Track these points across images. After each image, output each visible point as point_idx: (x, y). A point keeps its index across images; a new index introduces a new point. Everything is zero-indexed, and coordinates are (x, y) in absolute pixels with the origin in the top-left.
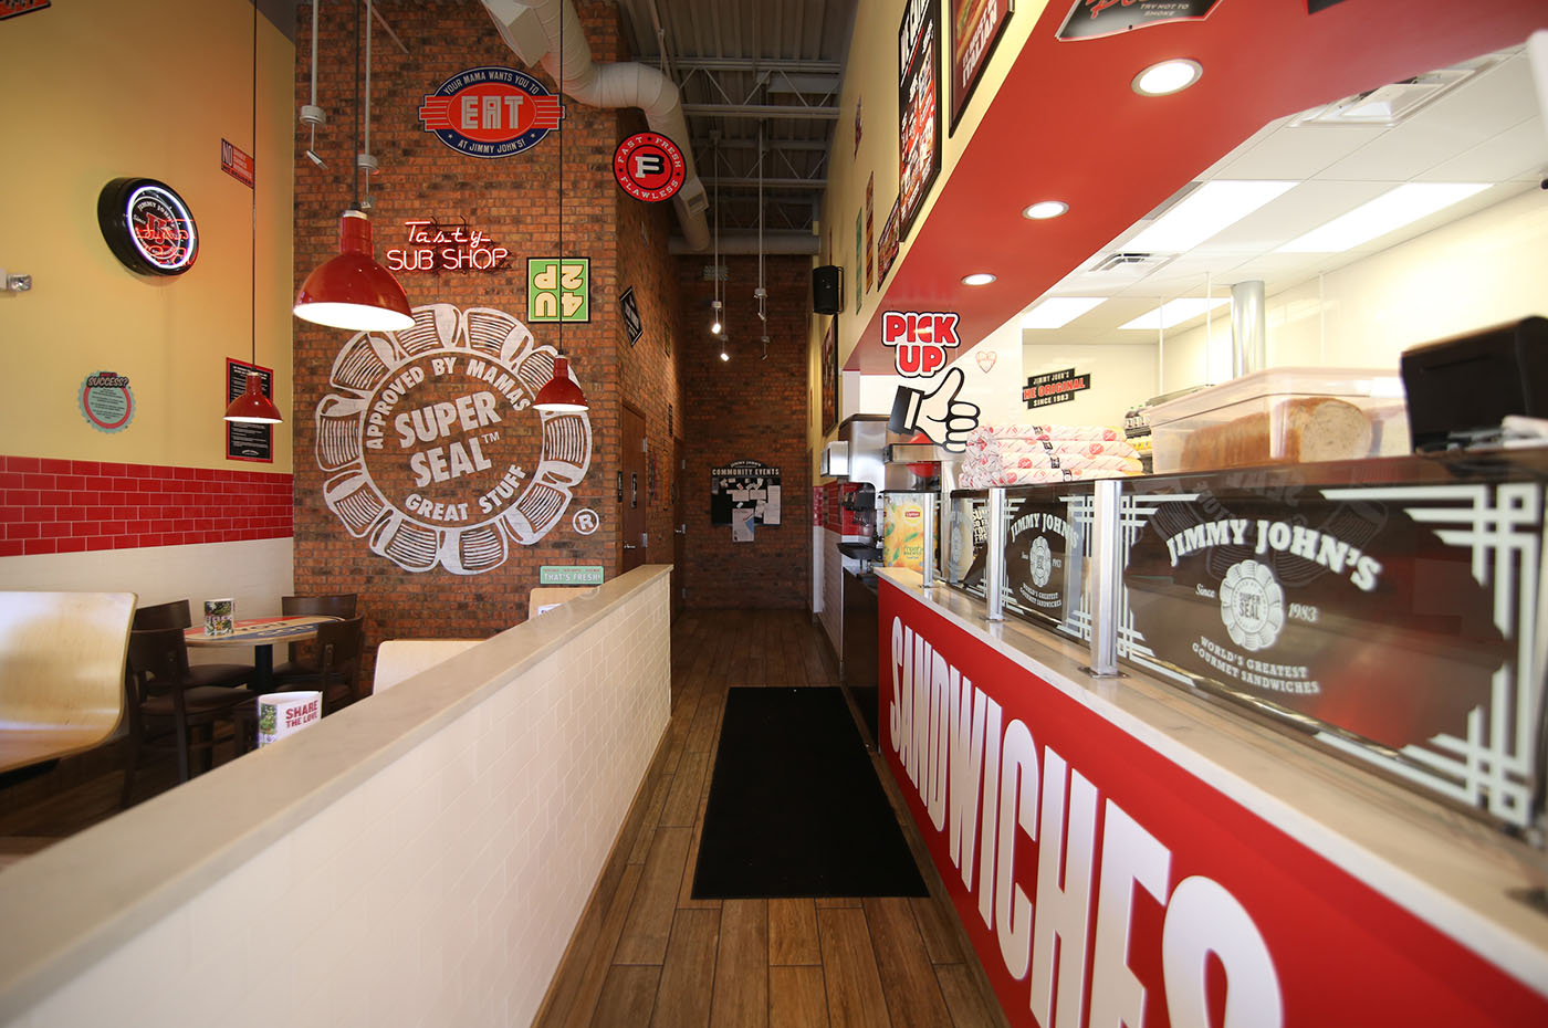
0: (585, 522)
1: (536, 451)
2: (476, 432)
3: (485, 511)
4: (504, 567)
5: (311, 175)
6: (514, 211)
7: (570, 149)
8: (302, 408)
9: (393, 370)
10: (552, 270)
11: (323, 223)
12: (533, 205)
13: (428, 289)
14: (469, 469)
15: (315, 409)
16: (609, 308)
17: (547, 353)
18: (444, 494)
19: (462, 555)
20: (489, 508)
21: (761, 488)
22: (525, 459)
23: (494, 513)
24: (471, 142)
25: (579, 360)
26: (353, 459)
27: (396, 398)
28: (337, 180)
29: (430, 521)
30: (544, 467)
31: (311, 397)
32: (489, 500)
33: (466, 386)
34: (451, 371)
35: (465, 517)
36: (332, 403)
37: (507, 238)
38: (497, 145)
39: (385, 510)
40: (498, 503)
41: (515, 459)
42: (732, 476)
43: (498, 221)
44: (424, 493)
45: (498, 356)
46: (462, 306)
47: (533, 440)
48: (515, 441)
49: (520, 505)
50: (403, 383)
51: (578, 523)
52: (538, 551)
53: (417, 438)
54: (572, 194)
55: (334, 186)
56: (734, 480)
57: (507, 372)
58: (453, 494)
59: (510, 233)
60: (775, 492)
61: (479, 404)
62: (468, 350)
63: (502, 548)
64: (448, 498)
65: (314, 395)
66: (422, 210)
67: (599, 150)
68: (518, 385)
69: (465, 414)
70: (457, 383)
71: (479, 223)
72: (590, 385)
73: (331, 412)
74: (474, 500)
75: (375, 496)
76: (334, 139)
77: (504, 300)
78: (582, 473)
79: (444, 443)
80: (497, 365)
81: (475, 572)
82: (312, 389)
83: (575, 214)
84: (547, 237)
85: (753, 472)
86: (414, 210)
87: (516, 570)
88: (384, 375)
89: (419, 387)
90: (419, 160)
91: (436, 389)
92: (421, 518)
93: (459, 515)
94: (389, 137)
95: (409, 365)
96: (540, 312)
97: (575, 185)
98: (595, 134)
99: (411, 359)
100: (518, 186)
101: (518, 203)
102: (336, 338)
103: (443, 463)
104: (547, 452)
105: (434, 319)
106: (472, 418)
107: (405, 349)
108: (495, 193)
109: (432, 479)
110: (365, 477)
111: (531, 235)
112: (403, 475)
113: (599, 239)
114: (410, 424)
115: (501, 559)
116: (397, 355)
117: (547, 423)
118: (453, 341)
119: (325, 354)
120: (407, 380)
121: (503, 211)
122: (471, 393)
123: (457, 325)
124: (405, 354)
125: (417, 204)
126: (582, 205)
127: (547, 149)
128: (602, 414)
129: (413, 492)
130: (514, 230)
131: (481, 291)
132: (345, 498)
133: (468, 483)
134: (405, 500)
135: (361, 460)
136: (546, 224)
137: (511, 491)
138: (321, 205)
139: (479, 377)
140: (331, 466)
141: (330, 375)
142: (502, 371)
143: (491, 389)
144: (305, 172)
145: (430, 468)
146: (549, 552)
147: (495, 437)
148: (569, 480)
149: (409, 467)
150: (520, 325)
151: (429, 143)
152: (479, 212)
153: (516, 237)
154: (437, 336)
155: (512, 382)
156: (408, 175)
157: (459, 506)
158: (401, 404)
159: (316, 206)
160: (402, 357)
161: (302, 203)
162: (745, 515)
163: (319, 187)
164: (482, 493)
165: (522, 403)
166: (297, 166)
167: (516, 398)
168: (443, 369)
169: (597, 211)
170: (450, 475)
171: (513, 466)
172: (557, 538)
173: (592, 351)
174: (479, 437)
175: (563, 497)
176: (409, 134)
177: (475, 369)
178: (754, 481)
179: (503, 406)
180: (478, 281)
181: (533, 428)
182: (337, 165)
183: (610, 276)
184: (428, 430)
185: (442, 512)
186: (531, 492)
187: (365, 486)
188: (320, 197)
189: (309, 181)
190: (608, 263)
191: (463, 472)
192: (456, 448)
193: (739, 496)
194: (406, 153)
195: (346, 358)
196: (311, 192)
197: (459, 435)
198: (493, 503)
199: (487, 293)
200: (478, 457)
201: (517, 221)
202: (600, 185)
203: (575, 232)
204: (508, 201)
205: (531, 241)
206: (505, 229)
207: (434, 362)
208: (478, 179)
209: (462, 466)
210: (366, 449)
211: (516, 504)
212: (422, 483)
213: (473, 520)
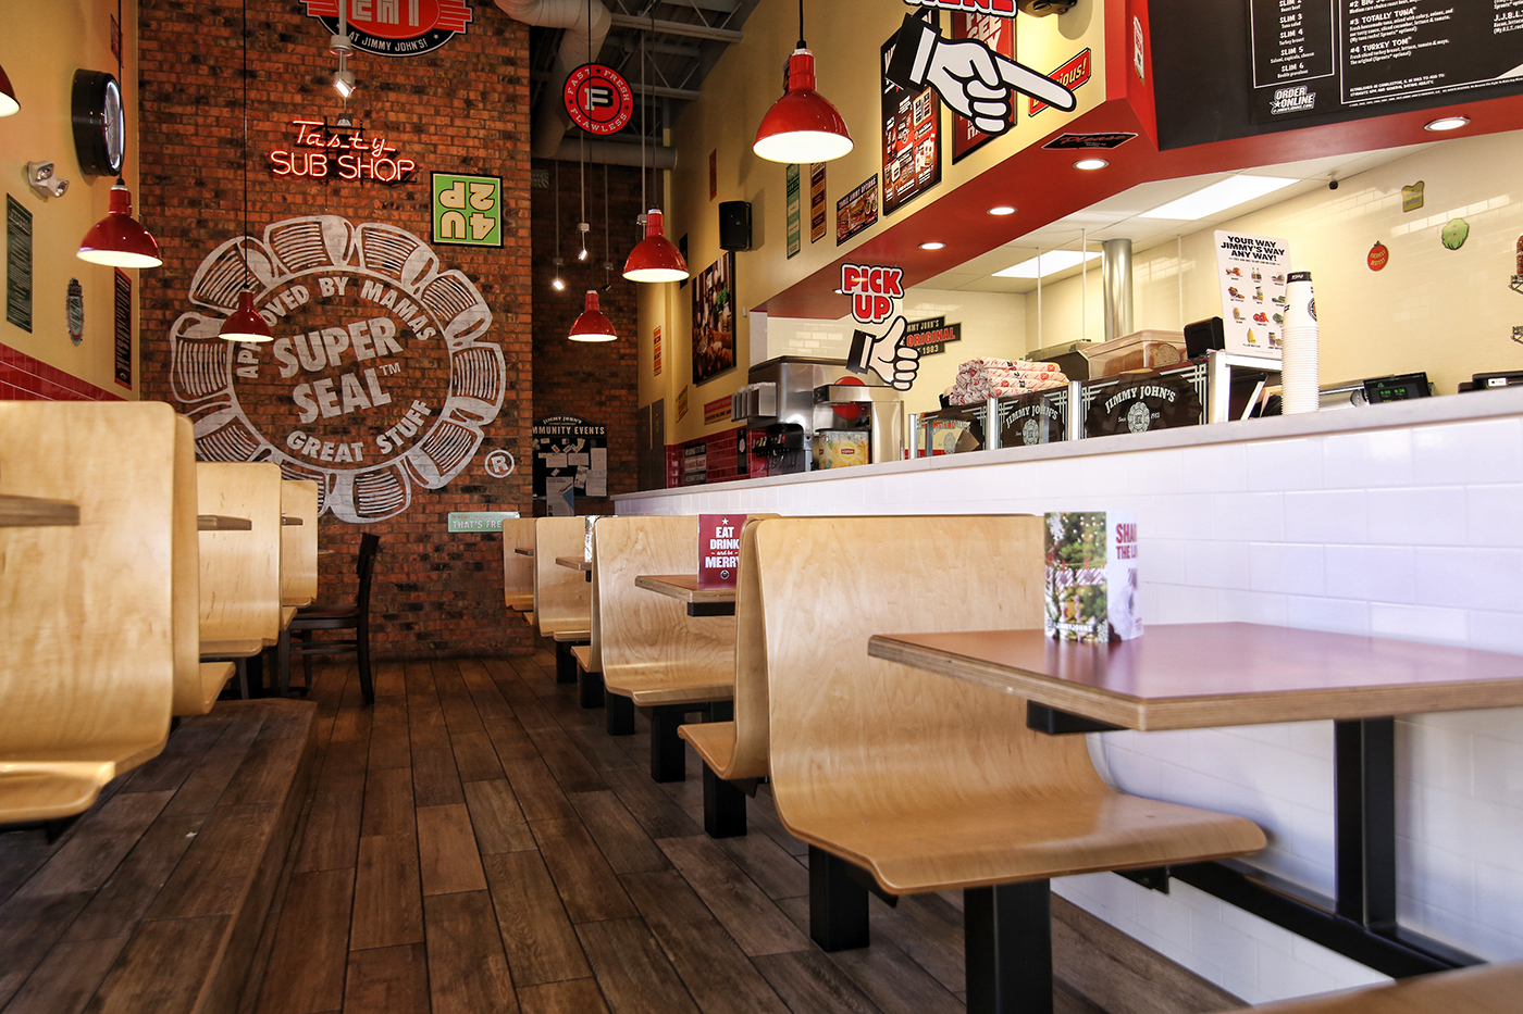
0: (498, 465)
1: (442, 385)
2: (373, 363)
3: (384, 452)
4: (407, 515)
5: (161, 49)
6: (415, 119)
7: (478, 56)
8: (152, 326)
9: (270, 288)
10: (459, 187)
11: (178, 110)
12: (437, 113)
13: (314, 197)
14: (364, 403)
15: (170, 329)
16: (525, 233)
17: (454, 278)
18: (335, 432)
19: (356, 500)
20: (388, 448)
21: (581, 451)
22: (430, 394)
23: (395, 453)
24: (363, 36)
25: (491, 287)
26: (220, 389)
27: (275, 320)
28: (195, 59)
29: (317, 462)
30: (452, 404)
31: (164, 315)
32: (389, 439)
33: (360, 310)
34: (342, 292)
35: (359, 458)
36: (192, 322)
37: (408, 147)
38: (394, 42)
39: (262, 448)
40: (400, 442)
41: (418, 394)
42: (545, 436)
43: (396, 127)
44: (309, 430)
45: (399, 279)
46: (355, 219)
47: (439, 374)
48: (418, 374)
49: (425, 445)
50: (283, 303)
51: (490, 465)
52: (446, 496)
53: (301, 367)
54: (481, 106)
55: (192, 67)
56: (547, 441)
57: (409, 297)
58: (346, 432)
59: (410, 142)
60: (599, 455)
61: (375, 331)
62: (363, 270)
63: (404, 493)
64: (339, 437)
65: (168, 313)
66: (304, 107)
67: (510, 61)
68: (421, 311)
69: (360, 342)
70: (350, 306)
71: (373, 127)
72: (503, 315)
73: (189, 334)
74: (370, 439)
75: (248, 433)
76: (191, 10)
77: (404, 217)
78: (496, 410)
79: (335, 373)
80: (397, 289)
81: (372, 520)
82: (165, 305)
83: (484, 128)
84: (454, 151)
85: (572, 430)
86: (295, 105)
87: (421, 518)
88: (259, 292)
89: (303, 309)
90: (300, 49)
91: (324, 312)
92: (307, 459)
93: (353, 455)
94: (263, 17)
95: (291, 283)
96: (447, 232)
97: (484, 95)
98: (505, 43)
99: (293, 276)
100: (419, 90)
101: (419, 110)
102: (197, 246)
103: (333, 396)
104: (455, 388)
105: (321, 232)
106: (367, 347)
107: (285, 264)
108: (392, 96)
109: (320, 414)
110: (235, 410)
111: (435, 146)
112: (283, 409)
113: (512, 158)
114: (292, 351)
115: (402, 505)
116: (276, 271)
117: (455, 354)
118: (344, 258)
119: (183, 263)
120: (288, 300)
121: (402, 117)
122: (366, 318)
123: (349, 241)
124: (286, 270)
125: (298, 98)
126: (492, 119)
127: (452, 53)
128: (517, 347)
129: (296, 429)
130: (416, 139)
131: (377, 204)
132: (210, 435)
133: (364, 419)
134: (286, 438)
135: (230, 390)
136: (452, 137)
137: (414, 430)
138: (175, 88)
139: (376, 300)
140: (191, 397)
141: (189, 289)
142: (402, 295)
143: (390, 314)
144: (153, 45)
145: (316, 401)
146: (457, 497)
147: (395, 368)
148: (480, 418)
149: (290, 400)
150: (423, 246)
151: (313, 30)
152: (374, 116)
153: (417, 148)
154: (325, 251)
155: (414, 309)
156: (287, 65)
157: (353, 445)
158: (281, 327)
159: (168, 88)
160: (282, 273)
161: (149, 83)
162: (564, 485)
163: (172, 66)
164: (380, 431)
165: (426, 332)
166: (142, 37)
167: (420, 326)
168: (332, 290)
169: (510, 127)
170: (342, 410)
171: (416, 402)
172: (467, 482)
173: (504, 279)
174: (377, 368)
175: (474, 437)
176: (287, 16)
177: (370, 291)
178: (573, 441)
179: (405, 334)
180: (373, 193)
181: (439, 360)
182: (195, 42)
183: (524, 199)
184: (313, 357)
185: (332, 452)
186: (437, 431)
187: (236, 421)
188: (173, 78)
189: (159, 56)
190: (521, 185)
191: (357, 408)
192: (349, 380)
193: (555, 460)
194: (284, 38)
195: (210, 271)
196: (161, 71)
197: (352, 365)
198: (393, 443)
199: (384, 207)
200: (375, 391)
201: (419, 129)
202: (512, 99)
203: (485, 147)
204: (408, 107)
205: (435, 152)
206: (405, 137)
207: (322, 281)
208: (373, 78)
209: (354, 400)
210: (236, 379)
211: (420, 444)
212: (309, 417)
213: (370, 462)
